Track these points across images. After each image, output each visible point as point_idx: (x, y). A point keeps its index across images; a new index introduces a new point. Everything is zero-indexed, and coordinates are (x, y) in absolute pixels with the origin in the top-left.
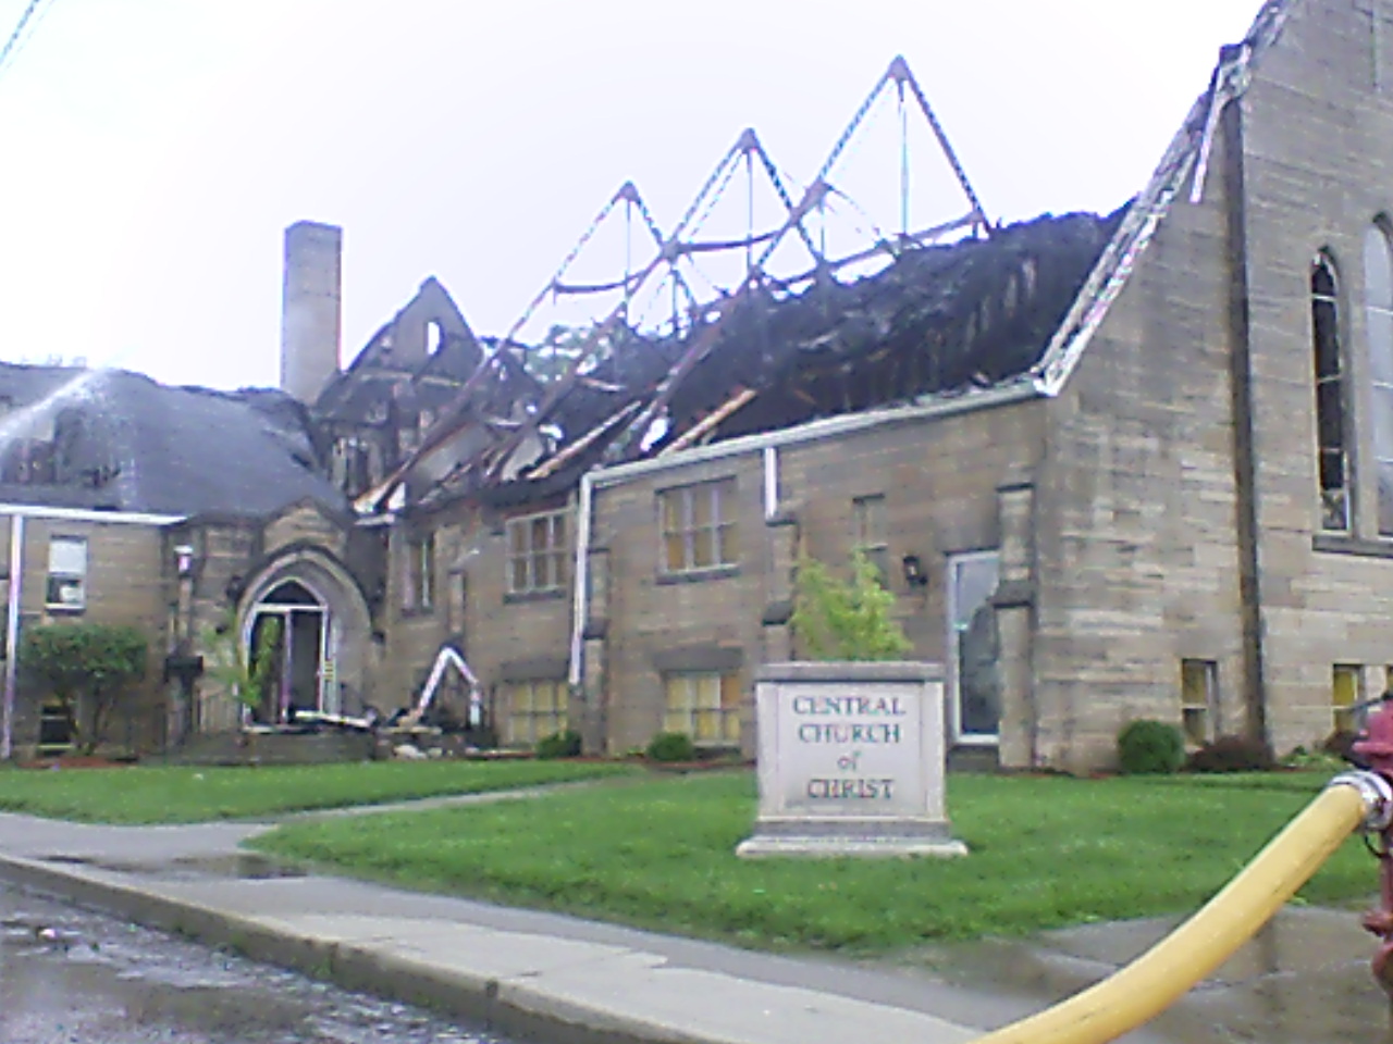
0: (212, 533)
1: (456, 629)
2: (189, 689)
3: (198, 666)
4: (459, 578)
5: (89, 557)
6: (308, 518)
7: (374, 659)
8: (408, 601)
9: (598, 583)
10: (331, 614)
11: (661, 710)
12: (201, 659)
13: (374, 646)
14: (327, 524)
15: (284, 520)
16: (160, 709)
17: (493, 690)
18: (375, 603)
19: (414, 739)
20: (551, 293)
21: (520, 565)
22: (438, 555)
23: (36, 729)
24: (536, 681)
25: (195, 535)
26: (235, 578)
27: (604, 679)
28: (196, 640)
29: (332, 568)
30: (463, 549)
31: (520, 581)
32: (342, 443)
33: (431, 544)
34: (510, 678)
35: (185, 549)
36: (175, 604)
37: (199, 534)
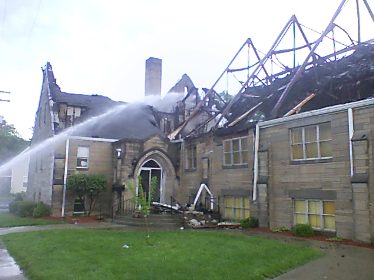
0: (128, 145)
1: (206, 177)
2: (120, 196)
3: (123, 188)
4: (206, 159)
5: (90, 152)
6: (156, 140)
7: (176, 185)
8: (187, 166)
9: (263, 163)
10: (163, 170)
11: (293, 213)
12: (124, 185)
13: (176, 181)
14: (162, 142)
15: (149, 140)
16: (111, 201)
17: (219, 198)
18: (177, 167)
19: (195, 216)
20: (226, 72)
21: (228, 156)
22: (198, 152)
23: (73, 207)
24: (236, 197)
25: (122, 146)
26: (135, 159)
27: (268, 199)
28: (122, 179)
29: (164, 156)
30: (207, 150)
31: (228, 162)
32: (163, 120)
33: (195, 148)
34: (225, 194)
35: (120, 150)
36: (116, 168)
37: (124, 145)
